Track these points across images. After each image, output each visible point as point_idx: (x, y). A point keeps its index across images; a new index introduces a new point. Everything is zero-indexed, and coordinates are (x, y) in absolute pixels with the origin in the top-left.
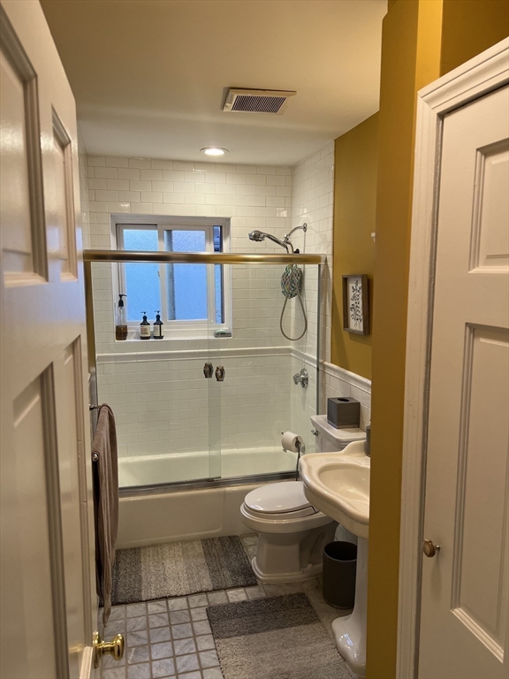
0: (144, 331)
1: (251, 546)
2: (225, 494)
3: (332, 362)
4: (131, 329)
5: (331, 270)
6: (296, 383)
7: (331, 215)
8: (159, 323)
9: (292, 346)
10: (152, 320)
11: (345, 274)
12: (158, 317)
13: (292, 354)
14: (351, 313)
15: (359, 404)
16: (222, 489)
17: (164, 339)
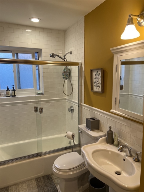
0: (7, 94)
1: (56, 179)
2: (44, 159)
3: (85, 104)
4: (2, 93)
5: (84, 68)
6: (69, 111)
7: (83, 46)
8: (14, 90)
9: (66, 97)
10: (11, 89)
11: (92, 69)
12: (13, 88)
13: (66, 100)
14: (94, 84)
15: (99, 120)
16: (43, 157)
17: (16, 97)
